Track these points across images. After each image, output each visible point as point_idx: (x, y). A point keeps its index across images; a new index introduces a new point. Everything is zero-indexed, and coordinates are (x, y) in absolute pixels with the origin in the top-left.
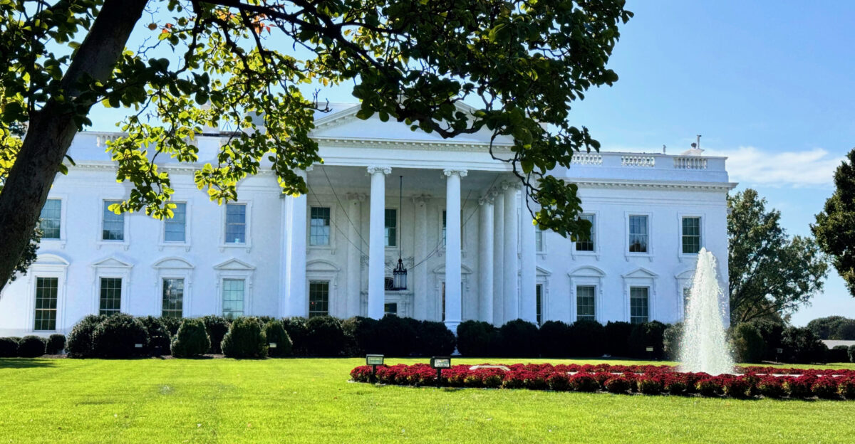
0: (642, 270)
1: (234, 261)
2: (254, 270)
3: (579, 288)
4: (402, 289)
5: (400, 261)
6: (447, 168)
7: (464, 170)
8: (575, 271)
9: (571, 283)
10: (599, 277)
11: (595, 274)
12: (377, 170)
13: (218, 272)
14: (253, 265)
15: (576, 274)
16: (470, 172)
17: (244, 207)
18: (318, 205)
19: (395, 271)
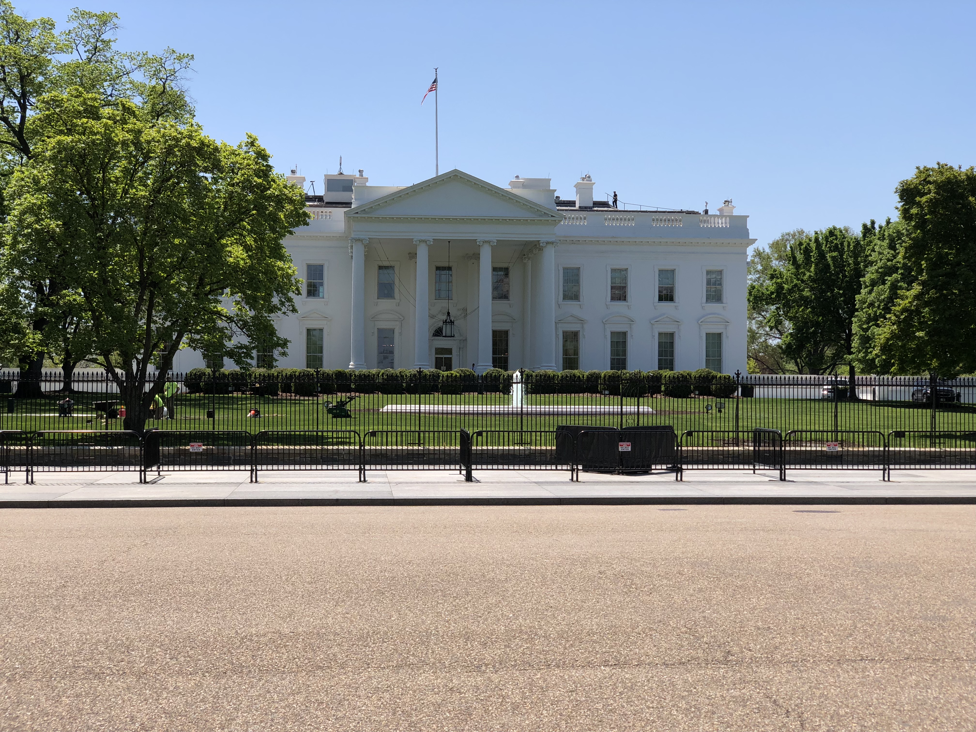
2: (329, 321)
3: (612, 333)
4: (451, 336)
5: (448, 313)
6: (480, 238)
7: (493, 239)
9: (605, 330)
10: (630, 324)
11: (627, 321)
12: (421, 241)
13: (301, 322)
14: (329, 317)
15: (610, 321)
16: (498, 242)
17: (322, 266)
18: (386, 264)
19: (445, 322)
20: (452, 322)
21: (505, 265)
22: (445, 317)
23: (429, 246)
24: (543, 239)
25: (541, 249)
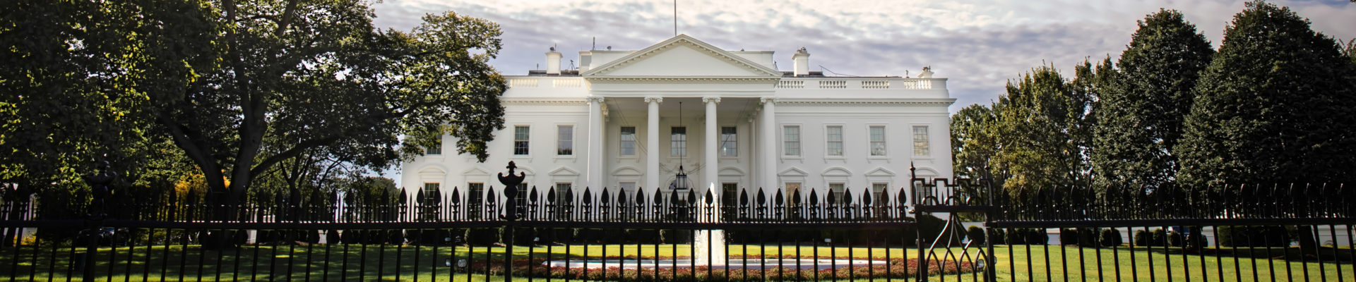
0: (880, 170)
1: (564, 169)
2: (578, 175)
3: (831, 185)
4: (684, 189)
5: (681, 168)
6: (706, 97)
7: (718, 96)
8: (828, 171)
9: (824, 181)
10: (847, 176)
11: (845, 174)
12: (651, 100)
13: (552, 177)
14: (578, 172)
15: (827, 174)
16: (723, 99)
17: (570, 127)
18: (626, 125)
19: (678, 176)
20: (684, 176)
21: (732, 125)
22: (678, 172)
23: (659, 104)
24: (763, 97)
25: (762, 106)
